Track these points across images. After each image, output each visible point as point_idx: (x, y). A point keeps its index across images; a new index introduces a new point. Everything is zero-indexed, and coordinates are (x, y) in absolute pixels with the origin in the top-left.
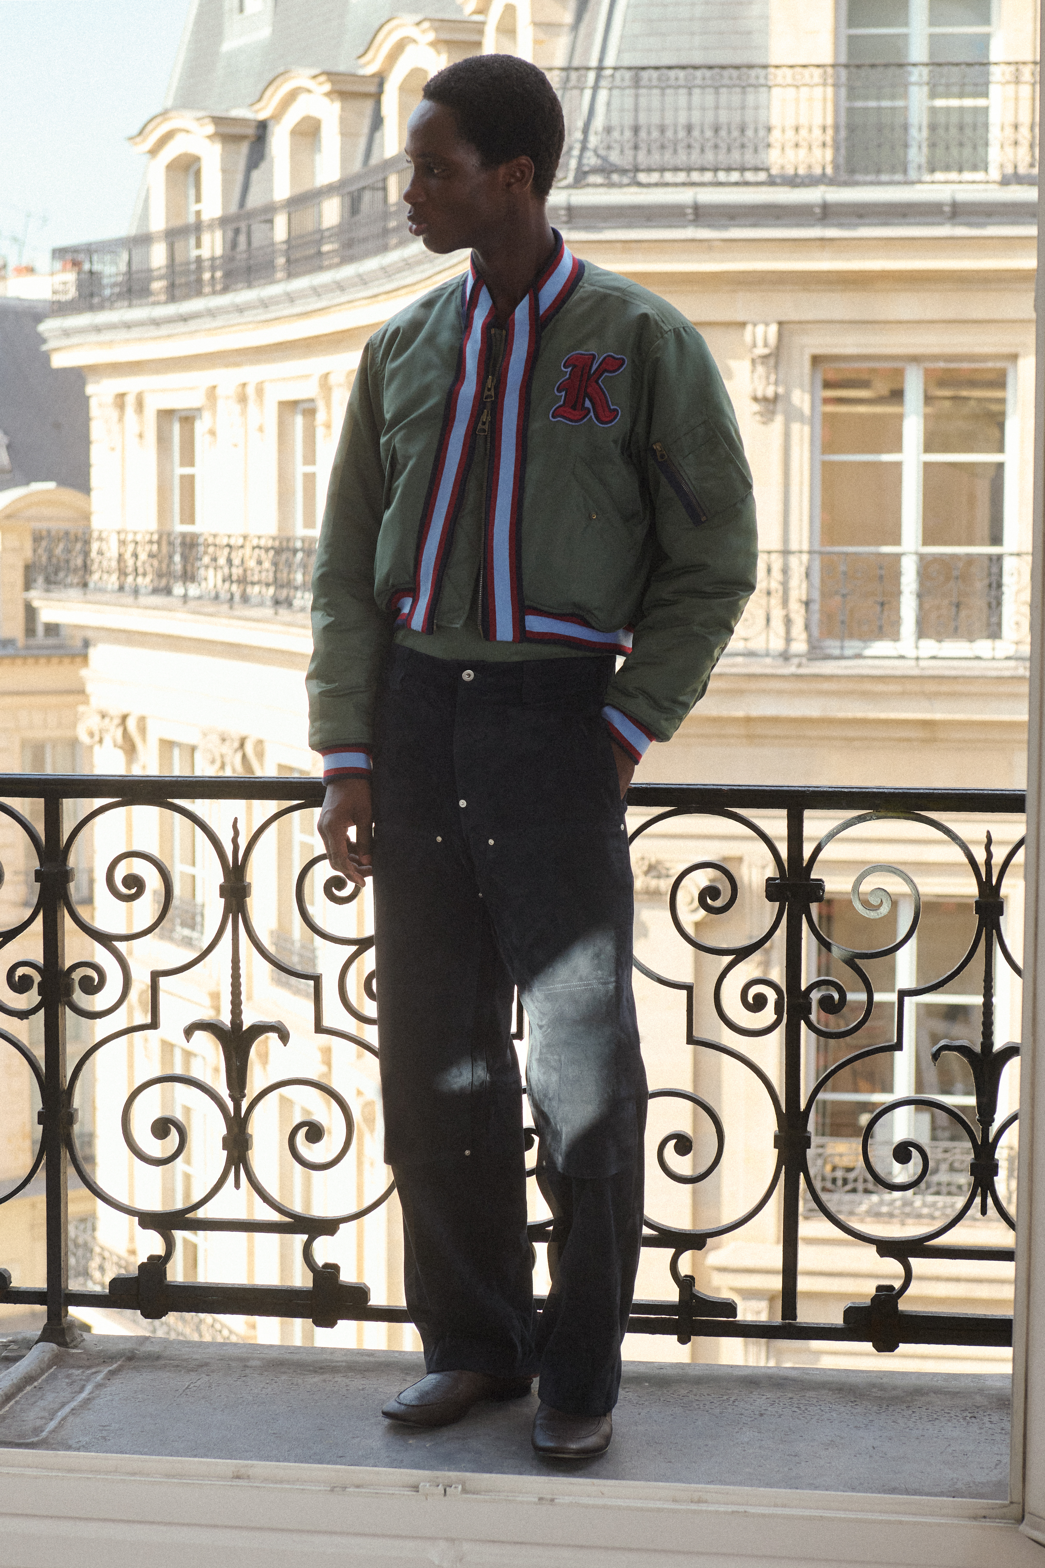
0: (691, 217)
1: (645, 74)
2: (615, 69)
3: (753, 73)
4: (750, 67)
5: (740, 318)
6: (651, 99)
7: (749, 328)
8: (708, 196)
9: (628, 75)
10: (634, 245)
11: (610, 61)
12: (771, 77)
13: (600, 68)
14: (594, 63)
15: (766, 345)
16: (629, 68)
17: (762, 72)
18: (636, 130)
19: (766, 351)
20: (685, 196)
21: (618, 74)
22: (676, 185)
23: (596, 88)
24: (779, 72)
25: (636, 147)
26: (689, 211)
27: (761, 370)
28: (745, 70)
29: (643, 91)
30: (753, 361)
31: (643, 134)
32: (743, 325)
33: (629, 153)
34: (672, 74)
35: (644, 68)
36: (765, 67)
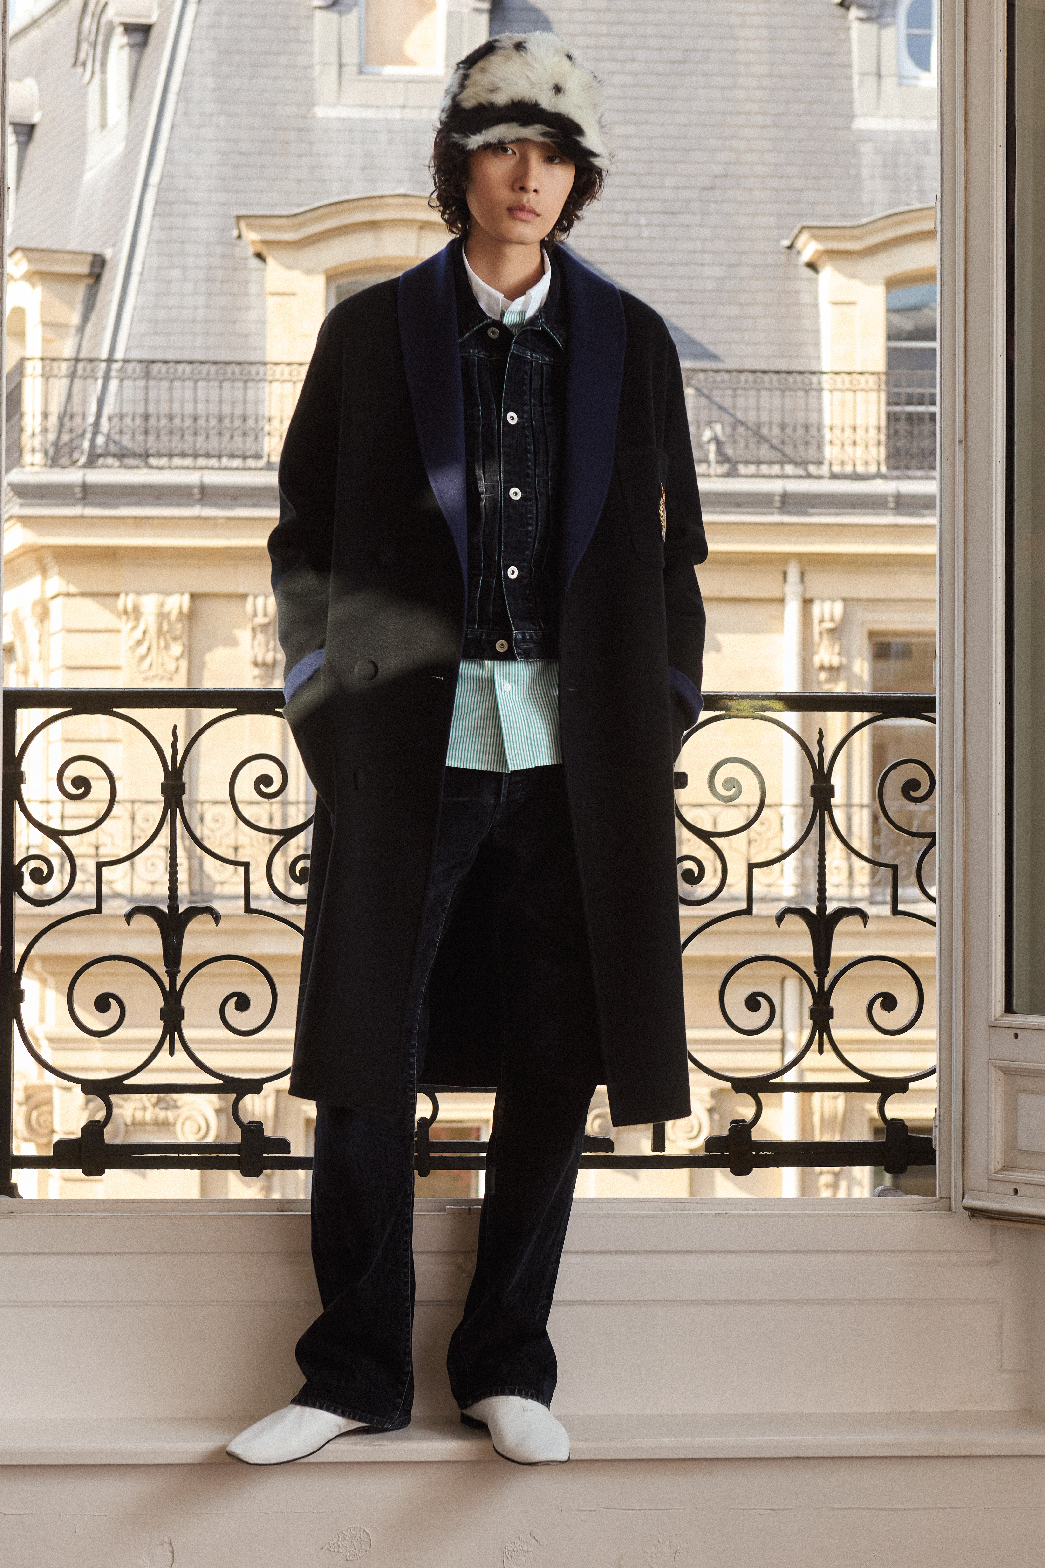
0: (197, 497)
1: (155, 368)
2: (126, 361)
3: (254, 369)
4: (252, 364)
5: (242, 590)
6: (159, 390)
7: (250, 599)
8: (213, 478)
9: (138, 367)
10: (143, 521)
11: (119, 355)
12: (269, 373)
13: (110, 360)
14: (104, 355)
15: (265, 614)
16: (141, 361)
17: (262, 369)
18: (146, 417)
19: (266, 620)
20: (192, 478)
21: (130, 367)
22: (183, 468)
23: (107, 378)
24: (278, 369)
25: (146, 432)
26: (196, 491)
27: (260, 637)
28: (247, 366)
29: (152, 383)
30: (254, 630)
31: (153, 421)
32: (244, 596)
33: (140, 438)
34: (180, 367)
35: (153, 362)
36: (265, 364)
